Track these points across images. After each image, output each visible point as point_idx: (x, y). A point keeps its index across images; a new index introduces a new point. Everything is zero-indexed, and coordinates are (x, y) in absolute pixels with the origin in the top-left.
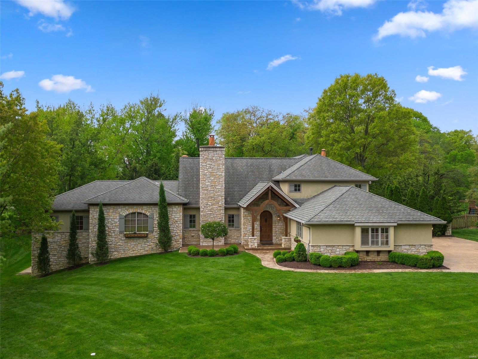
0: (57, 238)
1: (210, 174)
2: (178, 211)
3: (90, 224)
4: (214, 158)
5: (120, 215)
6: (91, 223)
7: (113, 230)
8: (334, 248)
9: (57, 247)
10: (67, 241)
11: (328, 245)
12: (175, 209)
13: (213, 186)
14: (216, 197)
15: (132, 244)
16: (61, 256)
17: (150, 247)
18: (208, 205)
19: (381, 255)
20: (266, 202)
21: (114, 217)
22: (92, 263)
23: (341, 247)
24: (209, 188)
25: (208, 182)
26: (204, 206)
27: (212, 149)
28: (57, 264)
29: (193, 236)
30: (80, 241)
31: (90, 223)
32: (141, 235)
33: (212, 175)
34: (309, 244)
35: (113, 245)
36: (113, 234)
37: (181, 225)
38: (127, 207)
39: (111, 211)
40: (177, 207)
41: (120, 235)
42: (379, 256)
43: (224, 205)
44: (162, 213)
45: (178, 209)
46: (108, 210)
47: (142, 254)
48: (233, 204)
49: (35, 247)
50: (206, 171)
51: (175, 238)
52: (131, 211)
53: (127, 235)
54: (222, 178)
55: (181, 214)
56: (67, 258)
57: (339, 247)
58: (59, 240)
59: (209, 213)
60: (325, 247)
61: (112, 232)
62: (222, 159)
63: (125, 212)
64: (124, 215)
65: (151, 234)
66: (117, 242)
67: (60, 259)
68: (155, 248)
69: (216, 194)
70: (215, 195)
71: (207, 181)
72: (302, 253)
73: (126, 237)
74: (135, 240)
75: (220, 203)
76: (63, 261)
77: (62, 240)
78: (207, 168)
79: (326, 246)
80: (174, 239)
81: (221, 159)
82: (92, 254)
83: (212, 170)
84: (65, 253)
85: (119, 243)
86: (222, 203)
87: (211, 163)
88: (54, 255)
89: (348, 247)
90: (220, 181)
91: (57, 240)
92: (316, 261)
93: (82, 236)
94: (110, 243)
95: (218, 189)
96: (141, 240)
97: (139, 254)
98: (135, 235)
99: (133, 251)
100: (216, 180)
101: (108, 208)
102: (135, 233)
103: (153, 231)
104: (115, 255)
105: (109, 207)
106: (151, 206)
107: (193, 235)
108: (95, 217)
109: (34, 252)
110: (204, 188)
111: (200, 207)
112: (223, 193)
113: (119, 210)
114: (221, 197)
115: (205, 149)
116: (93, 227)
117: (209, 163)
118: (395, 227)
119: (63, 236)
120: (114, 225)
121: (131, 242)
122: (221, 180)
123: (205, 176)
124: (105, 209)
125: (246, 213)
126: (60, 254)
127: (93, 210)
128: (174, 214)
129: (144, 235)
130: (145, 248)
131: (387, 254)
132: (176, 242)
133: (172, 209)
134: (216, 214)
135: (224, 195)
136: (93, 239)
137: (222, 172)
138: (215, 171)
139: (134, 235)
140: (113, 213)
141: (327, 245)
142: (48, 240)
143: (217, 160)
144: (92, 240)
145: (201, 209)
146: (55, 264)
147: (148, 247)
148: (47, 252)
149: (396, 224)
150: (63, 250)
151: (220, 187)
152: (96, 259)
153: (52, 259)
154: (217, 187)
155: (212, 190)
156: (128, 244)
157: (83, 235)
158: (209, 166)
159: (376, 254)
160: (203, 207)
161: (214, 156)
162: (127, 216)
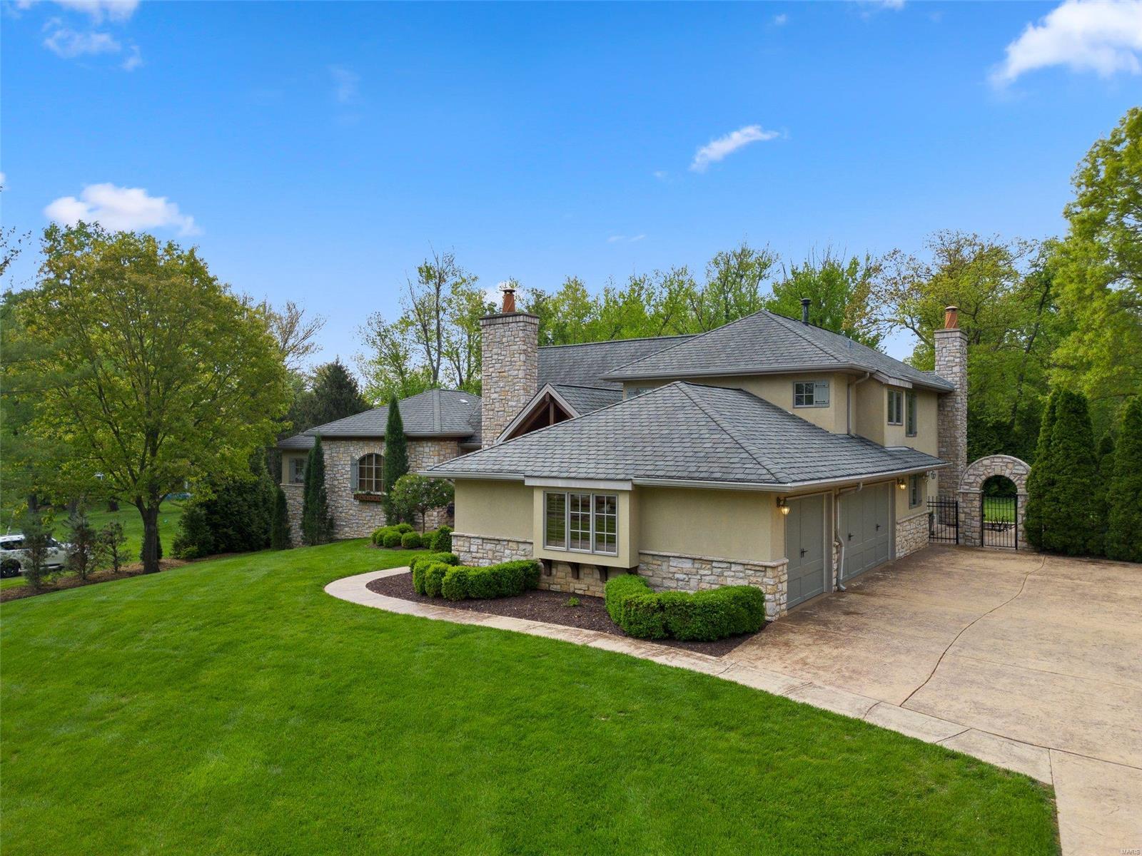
1: (498, 374)
2: (431, 453)
4: (504, 340)
5: (352, 458)
7: (343, 485)
8: (498, 547)
11: (486, 536)
12: (427, 450)
13: (504, 401)
15: (367, 514)
21: (344, 462)
23: (514, 545)
25: (495, 392)
27: (500, 320)
32: (376, 498)
33: (502, 377)
36: (344, 494)
38: (361, 444)
39: (342, 449)
40: (430, 444)
41: (353, 496)
42: (606, 581)
46: (337, 449)
50: (491, 370)
52: (366, 451)
53: (362, 497)
54: (518, 382)
57: (508, 544)
60: (480, 541)
61: (343, 489)
62: (518, 339)
63: (359, 451)
64: (357, 457)
66: (349, 510)
71: (493, 391)
73: (360, 501)
74: (371, 508)
78: (494, 362)
79: (483, 539)
81: (517, 340)
83: (501, 366)
85: (351, 511)
87: (500, 352)
90: (514, 391)
94: (341, 510)
95: (512, 407)
96: (379, 508)
99: (369, 527)
100: (507, 388)
101: (339, 444)
102: (369, 494)
104: (347, 532)
110: (488, 407)
113: (352, 449)
115: (489, 320)
117: (495, 351)
120: (344, 477)
121: (366, 510)
122: (516, 388)
123: (490, 381)
128: (424, 460)
129: (380, 499)
133: (417, 449)
137: (519, 370)
138: (507, 369)
139: (369, 498)
140: (343, 455)
141: (482, 536)
143: (510, 343)
149: (627, 486)
151: (514, 404)
154: (508, 404)
155: (501, 409)
156: (363, 514)
158: (496, 357)
159: (597, 575)
161: (504, 336)
162: (362, 460)
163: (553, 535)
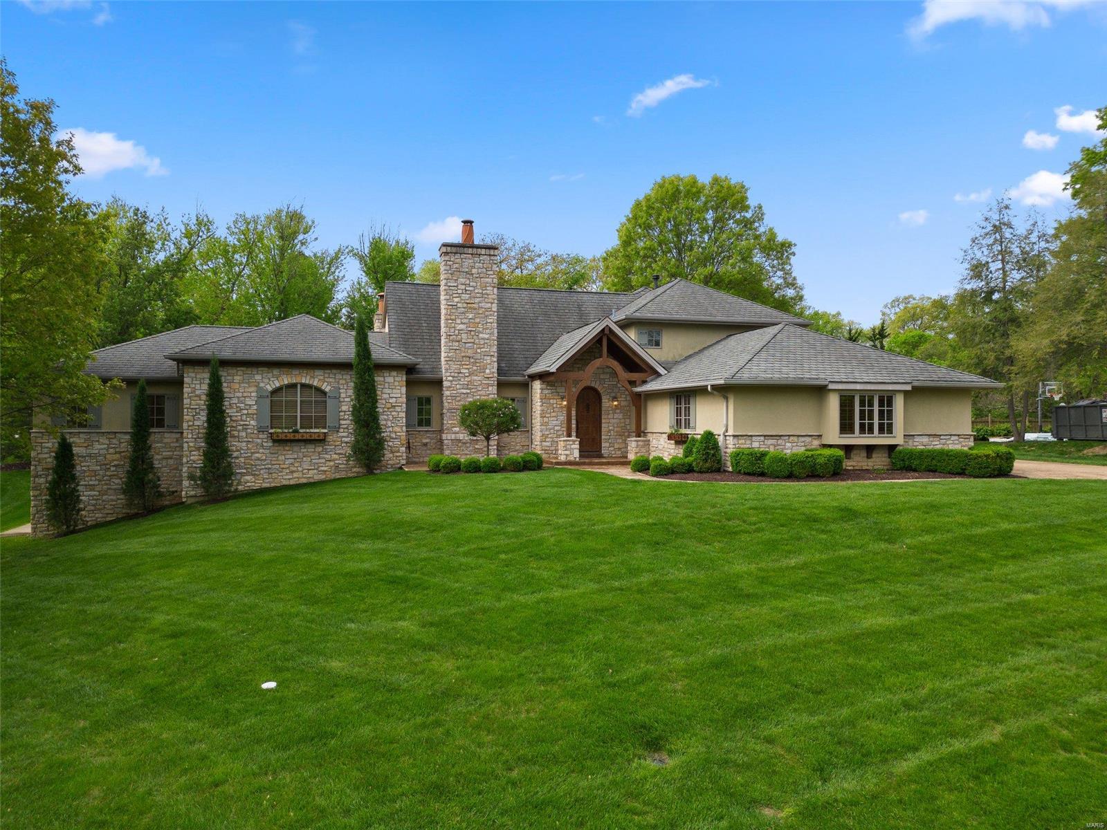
0: (97, 446)
1: (465, 305)
2: (396, 384)
3: (185, 410)
4: (474, 271)
5: (259, 389)
6: (188, 406)
7: (242, 423)
8: (780, 442)
9: (99, 468)
10: (123, 454)
12: (390, 380)
13: (473, 333)
14: (478, 356)
15: (287, 457)
16: (108, 489)
17: (332, 463)
18: (460, 375)
19: (874, 456)
20: (598, 362)
21: (245, 395)
22: (190, 501)
23: (795, 439)
24: (464, 336)
25: (462, 323)
26: (453, 377)
27: (470, 249)
28: (99, 509)
29: (425, 445)
30: (158, 454)
31: (185, 406)
32: (311, 436)
33: (470, 308)
34: (724, 433)
35: (242, 460)
36: (244, 434)
37: (404, 415)
38: (276, 372)
39: (237, 378)
40: (394, 373)
41: (261, 436)
42: (871, 457)
43: (496, 375)
44: (363, 383)
45: (397, 379)
46: (229, 378)
47: (312, 481)
48: (516, 375)
49: (39, 468)
50: (456, 300)
51: (391, 444)
52: (286, 380)
53: (278, 436)
54: (491, 315)
55: (404, 390)
56: (124, 492)
57: (792, 438)
58: (101, 452)
59: (465, 391)
60: (762, 438)
61: (240, 428)
62: (491, 273)
63: (272, 381)
64: (270, 388)
65: (335, 435)
66: (252, 453)
67: (104, 497)
68: (343, 466)
69: (479, 351)
70: (476, 353)
71: (458, 321)
72: (712, 452)
73: (274, 441)
74: (296, 449)
75: (487, 371)
76: (112, 500)
77: (111, 451)
78: (460, 291)
79: (765, 436)
80: (388, 446)
81: (489, 273)
82: (191, 477)
83: (470, 297)
84: (117, 481)
85: (257, 455)
86: (492, 369)
87: (468, 282)
88: (92, 488)
89: (808, 439)
90: (487, 323)
91: (97, 451)
92: (752, 464)
93: (161, 442)
94: (235, 454)
95: (483, 339)
96: (311, 448)
97: (304, 481)
98: (296, 434)
99: (292, 472)
100: (478, 320)
101: (230, 371)
102: (296, 431)
103: (339, 428)
104: (249, 482)
105: (232, 371)
106: (334, 371)
107: (425, 441)
108: (198, 392)
109: (37, 479)
110: (451, 337)
111: (444, 378)
112: (495, 349)
113: (258, 377)
114: (489, 358)
115: (454, 250)
116: (193, 416)
117: (462, 280)
118: (906, 393)
119: (114, 441)
120: (245, 412)
121: (285, 452)
122: (489, 321)
123: (453, 311)
124: (223, 373)
125: (546, 392)
126: (107, 484)
127: (193, 375)
128: (386, 391)
129: (319, 436)
130: (319, 467)
131: (887, 455)
132: (392, 452)
133: (382, 379)
134: (480, 395)
135: (496, 354)
136: (191, 444)
137: (492, 303)
138: (477, 300)
139: (294, 436)
140: (242, 385)
142: (75, 450)
143: (482, 275)
144: (189, 447)
145: (445, 384)
146: (92, 508)
147: (328, 463)
148: (73, 478)
149: (909, 388)
150: (114, 475)
151: (487, 336)
152: (200, 492)
153: (85, 496)
154: (481, 335)
155: (469, 341)
156: (280, 458)
157: (166, 440)
158: (463, 287)
160: (450, 378)
161: (473, 267)
162: (276, 391)
163: (846, 426)
